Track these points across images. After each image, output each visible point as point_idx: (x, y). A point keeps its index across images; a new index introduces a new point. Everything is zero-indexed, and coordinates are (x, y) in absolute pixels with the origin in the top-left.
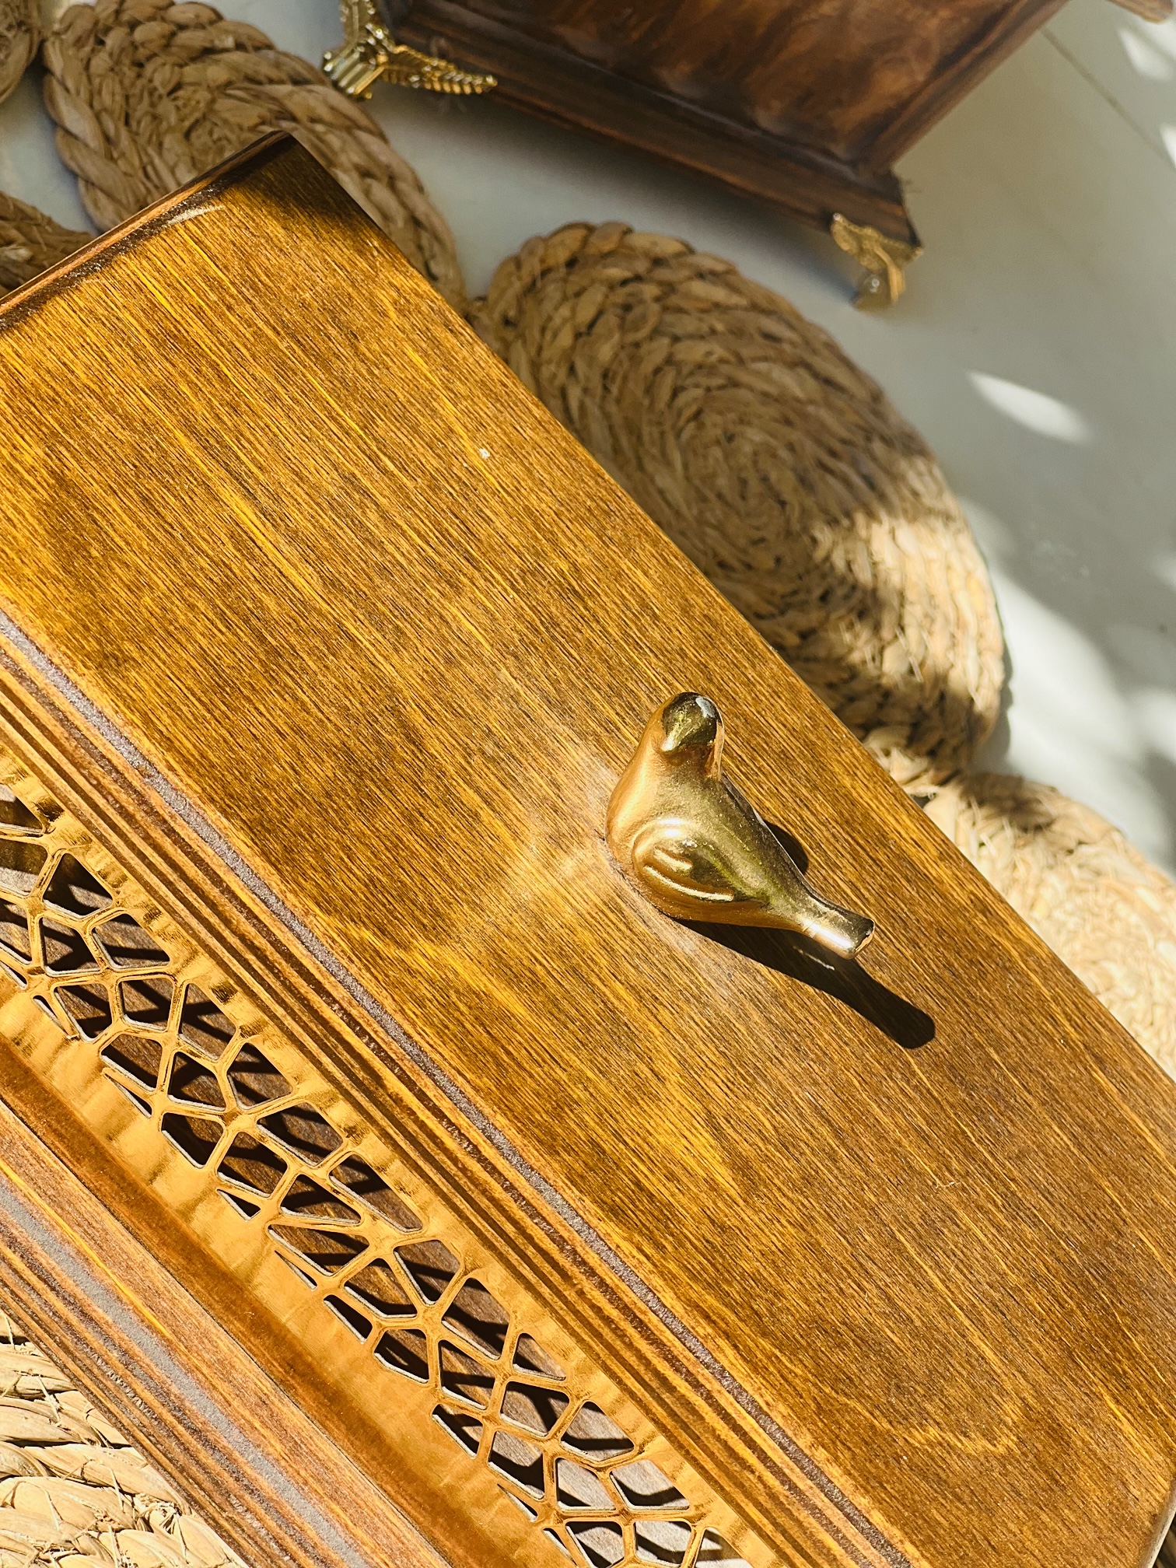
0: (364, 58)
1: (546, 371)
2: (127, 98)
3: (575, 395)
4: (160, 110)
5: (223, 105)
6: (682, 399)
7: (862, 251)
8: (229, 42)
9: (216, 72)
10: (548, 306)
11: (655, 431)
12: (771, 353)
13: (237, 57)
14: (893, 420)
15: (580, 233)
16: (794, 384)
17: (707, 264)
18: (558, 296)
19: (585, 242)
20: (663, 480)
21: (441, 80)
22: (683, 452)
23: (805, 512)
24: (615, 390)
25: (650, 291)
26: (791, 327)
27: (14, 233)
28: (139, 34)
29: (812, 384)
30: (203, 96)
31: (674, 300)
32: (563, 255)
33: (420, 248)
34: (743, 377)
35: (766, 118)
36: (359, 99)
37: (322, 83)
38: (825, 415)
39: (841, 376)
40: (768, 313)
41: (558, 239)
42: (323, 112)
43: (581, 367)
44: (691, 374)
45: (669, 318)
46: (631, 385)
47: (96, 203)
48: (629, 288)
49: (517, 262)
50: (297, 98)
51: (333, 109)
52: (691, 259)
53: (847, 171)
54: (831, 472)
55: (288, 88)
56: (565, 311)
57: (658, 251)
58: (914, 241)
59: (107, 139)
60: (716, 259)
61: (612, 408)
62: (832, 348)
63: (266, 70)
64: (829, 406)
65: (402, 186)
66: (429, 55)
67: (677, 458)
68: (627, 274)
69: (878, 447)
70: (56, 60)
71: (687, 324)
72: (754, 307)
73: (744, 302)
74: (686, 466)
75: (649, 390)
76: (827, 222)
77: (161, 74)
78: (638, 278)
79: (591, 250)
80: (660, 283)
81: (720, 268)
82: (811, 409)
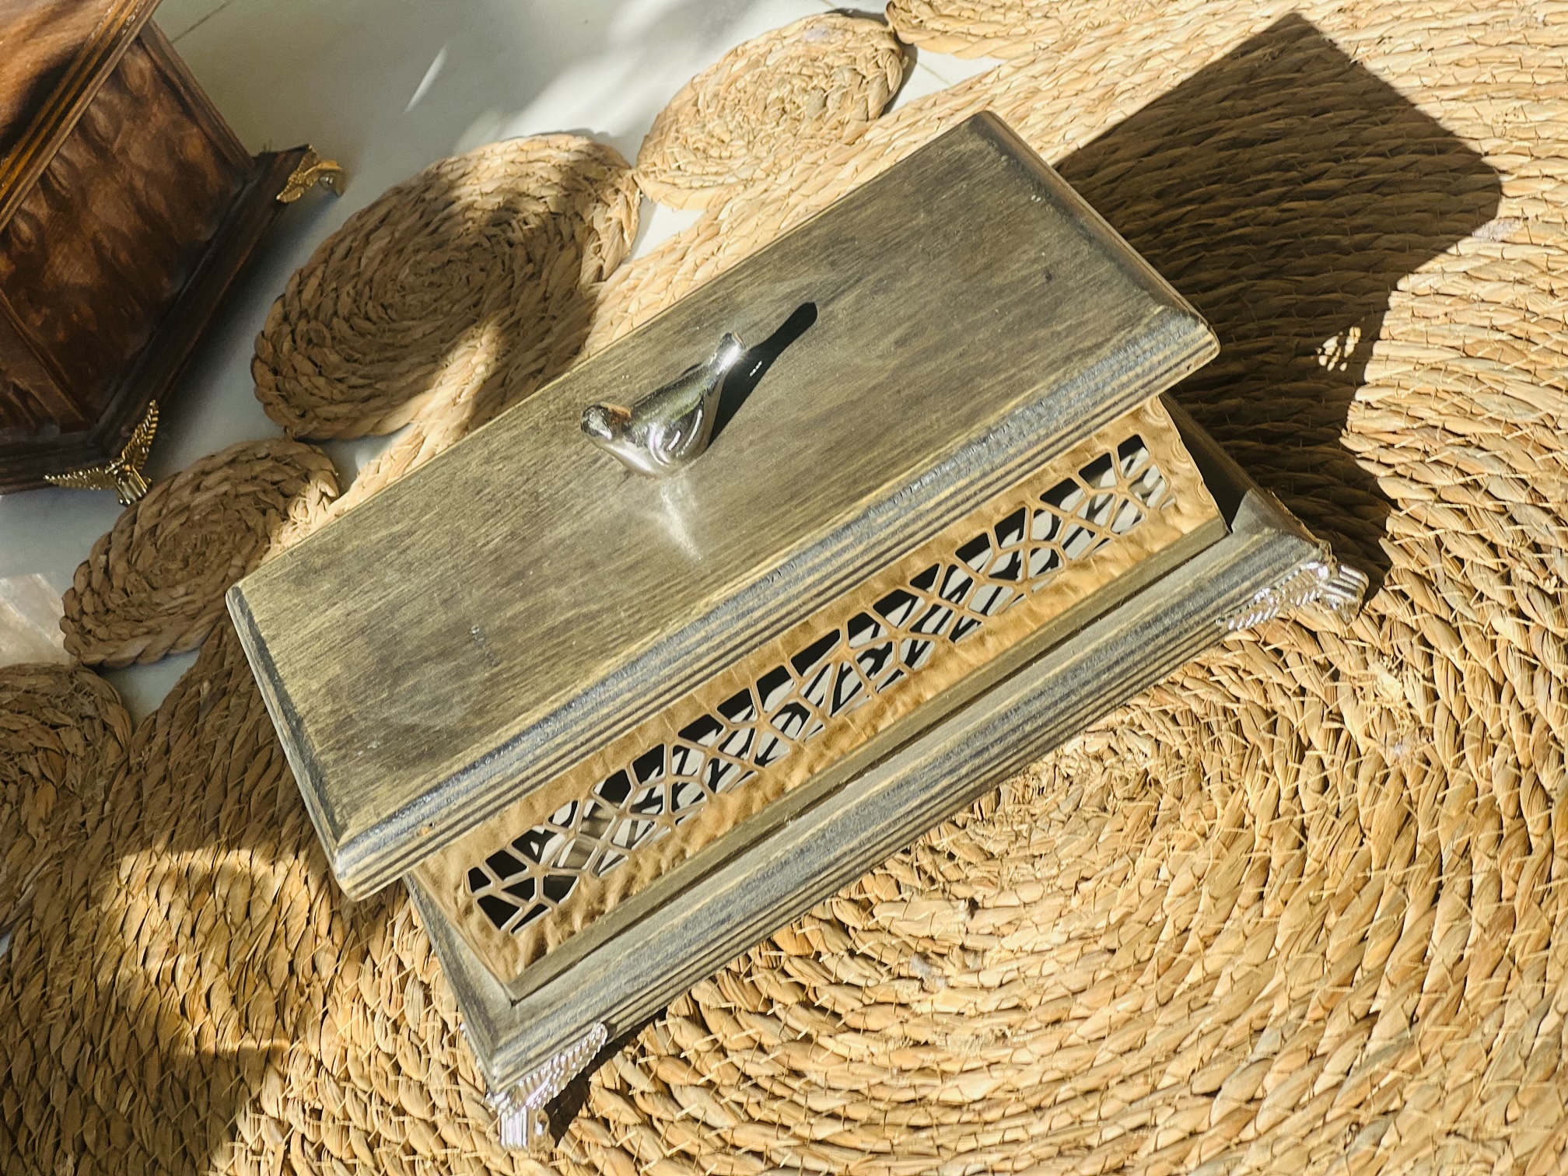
0: (125, 479)
1: (337, 396)
2: (125, 620)
3: (355, 380)
4: (136, 602)
5: (140, 567)
6: (373, 316)
7: (304, 185)
8: (103, 558)
9: (120, 568)
10: (298, 389)
11: (388, 334)
12: (356, 255)
13: (112, 555)
14: (414, 183)
15: (258, 364)
16: (380, 242)
17: (293, 287)
18: (293, 382)
19: (264, 362)
20: (417, 334)
21: (147, 434)
22: (404, 319)
23: (457, 249)
24: (357, 356)
25: (302, 326)
26: (342, 240)
27: (194, 689)
28: (89, 609)
29: (381, 232)
30: (133, 577)
31: (311, 311)
32: (270, 376)
33: (248, 462)
34: (368, 274)
35: (206, 233)
36: (150, 487)
37: (137, 507)
38: (402, 227)
39: (381, 211)
40: (332, 252)
41: (259, 380)
42: (155, 508)
43: (339, 375)
44: (358, 307)
45: (321, 316)
46: (356, 345)
47: (186, 645)
48: (298, 340)
49: (267, 405)
50: (144, 523)
51: (154, 502)
52: (288, 295)
53: (250, 186)
54: (437, 228)
55: (137, 528)
56: (303, 380)
57: (279, 317)
58: (303, 150)
59: (148, 633)
60: (292, 279)
61: (368, 359)
62: (361, 215)
63: (124, 538)
64: (397, 223)
65: (208, 468)
66: (130, 438)
67: (407, 323)
68: (289, 337)
69: (428, 196)
70: (96, 658)
71: (328, 304)
72: (326, 261)
73: (322, 268)
74: (413, 319)
75: (363, 335)
76: (280, 204)
77: (116, 599)
78: (293, 332)
79: (270, 359)
80: (299, 318)
81: (297, 279)
82: (397, 235)
